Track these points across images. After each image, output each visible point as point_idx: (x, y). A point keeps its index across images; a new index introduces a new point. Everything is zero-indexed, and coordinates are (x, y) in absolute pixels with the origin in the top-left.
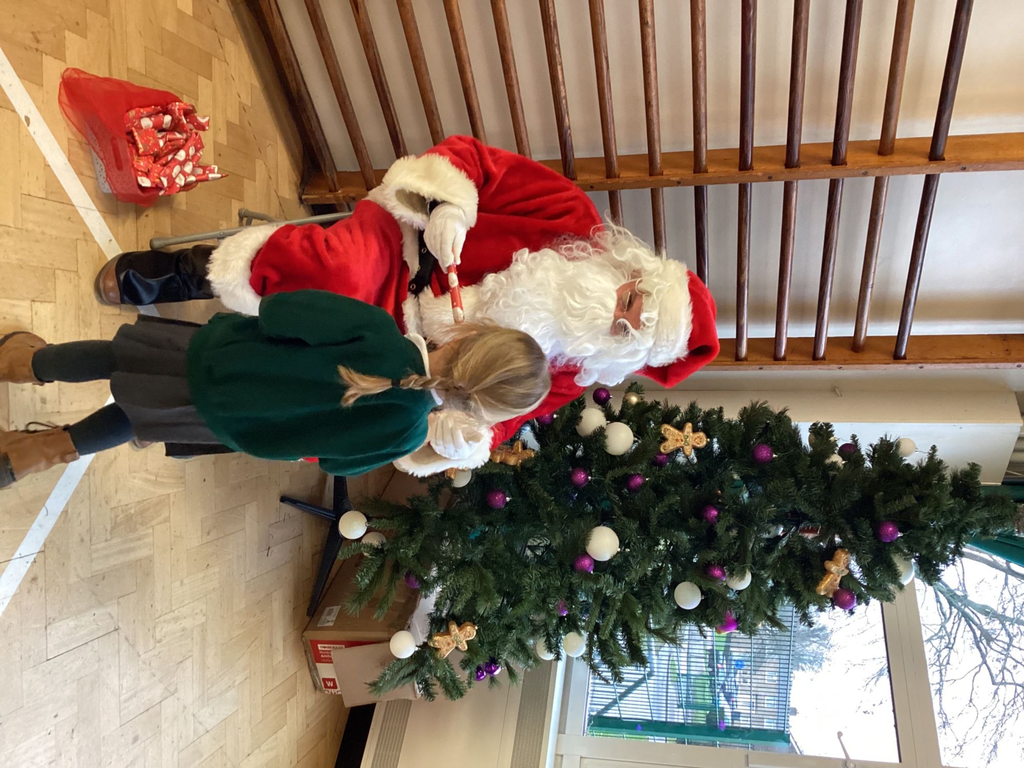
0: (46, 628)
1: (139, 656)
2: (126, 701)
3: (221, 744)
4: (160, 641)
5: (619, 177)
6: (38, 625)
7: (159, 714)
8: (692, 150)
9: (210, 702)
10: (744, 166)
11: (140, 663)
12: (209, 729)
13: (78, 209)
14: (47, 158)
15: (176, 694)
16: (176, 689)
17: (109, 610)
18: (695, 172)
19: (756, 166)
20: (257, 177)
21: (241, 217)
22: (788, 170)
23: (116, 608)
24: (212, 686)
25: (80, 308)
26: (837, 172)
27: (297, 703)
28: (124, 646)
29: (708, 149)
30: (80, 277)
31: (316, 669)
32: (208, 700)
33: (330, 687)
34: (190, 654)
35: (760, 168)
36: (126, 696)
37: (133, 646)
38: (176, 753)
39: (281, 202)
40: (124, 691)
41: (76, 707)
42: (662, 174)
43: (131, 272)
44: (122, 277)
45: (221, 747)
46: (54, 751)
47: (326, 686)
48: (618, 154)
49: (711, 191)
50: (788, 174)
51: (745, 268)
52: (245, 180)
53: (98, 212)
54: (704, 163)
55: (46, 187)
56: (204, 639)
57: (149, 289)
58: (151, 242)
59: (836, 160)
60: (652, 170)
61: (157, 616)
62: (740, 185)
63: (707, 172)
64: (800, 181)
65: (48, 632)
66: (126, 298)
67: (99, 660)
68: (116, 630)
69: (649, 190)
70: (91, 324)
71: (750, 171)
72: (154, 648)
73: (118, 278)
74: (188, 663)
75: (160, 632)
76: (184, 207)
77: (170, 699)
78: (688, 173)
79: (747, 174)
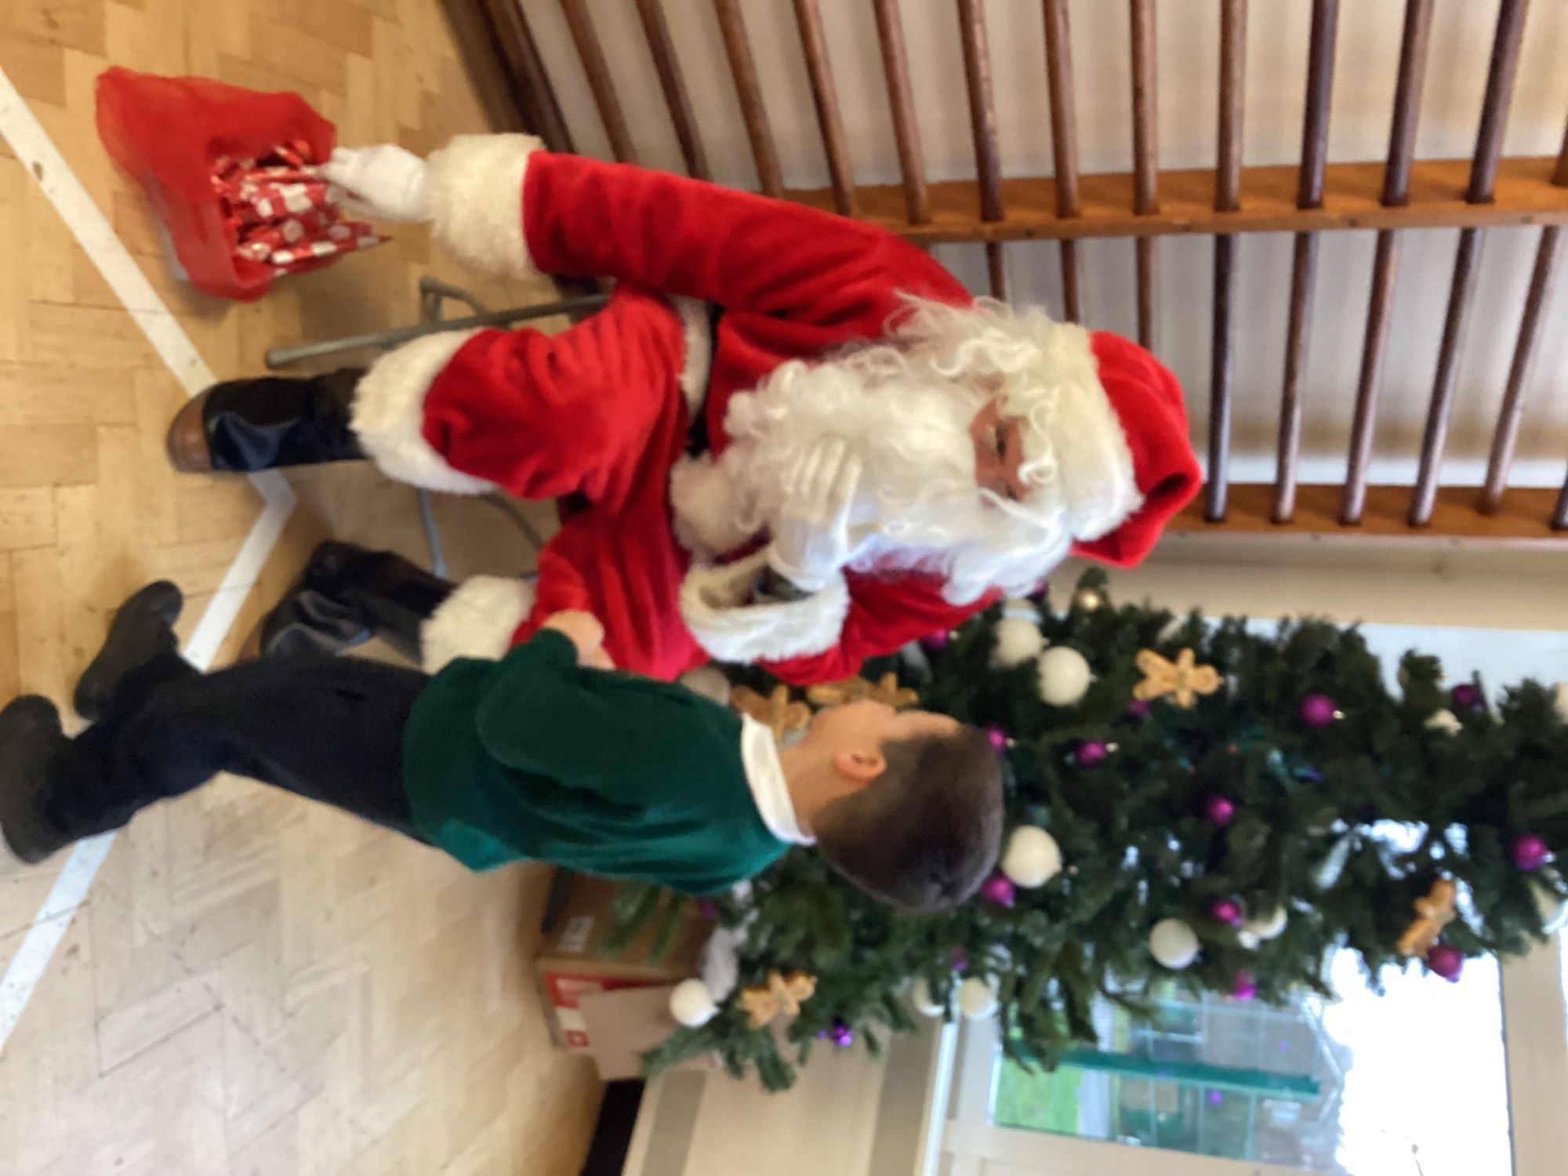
0: (96, 1025)
1: (259, 1044)
2: (236, 1118)
3: (399, 1158)
5: (1079, 215)
6: (83, 1024)
7: (294, 1128)
8: (1214, 166)
10: (1305, 201)
11: (260, 1054)
13: (134, 315)
14: (72, 230)
16: (322, 1084)
17: (204, 979)
18: (1217, 210)
19: (1329, 201)
21: (425, 292)
22: (1387, 209)
23: (216, 974)
24: (382, 1070)
25: (141, 486)
26: (1473, 215)
28: (232, 1031)
29: (1244, 165)
30: (139, 432)
33: (578, 1044)
34: (345, 1025)
35: (1336, 205)
36: (238, 1110)
37: (247, 1030)
40: (235, 1104)
41: (152, 1142)
42: (1158, 212)
43: (229, 415)
44: (213, 425)
45: (399, 1163)
47: (571, 1042)
48: (1080, 172)
49: (1245, 245)
50: (1387, 218)
51: (1297, 373)
53: (169, 315)
54: (1235, 193)
55: (75, 281)
56: (367, 998)
57: (260, 444)
58: (267, 353)
59: (1474, 194)
60: (1140, 203)
61: (286, 975)
62: (1298, 235)
63: (1239, 209)
64: (1406, 231)
65: (101, 1031)
66: (220, 460)
67: (190, 1061)
68: (217, 1009)
69: (1129, 244)
71: (1318, 211)
72: (284, 1027)
73: (206, 429)
74: (342, 1040)
75: (293, 999)
77: (314, 1102)
78: (1204, 212)
79: (1311, 215)
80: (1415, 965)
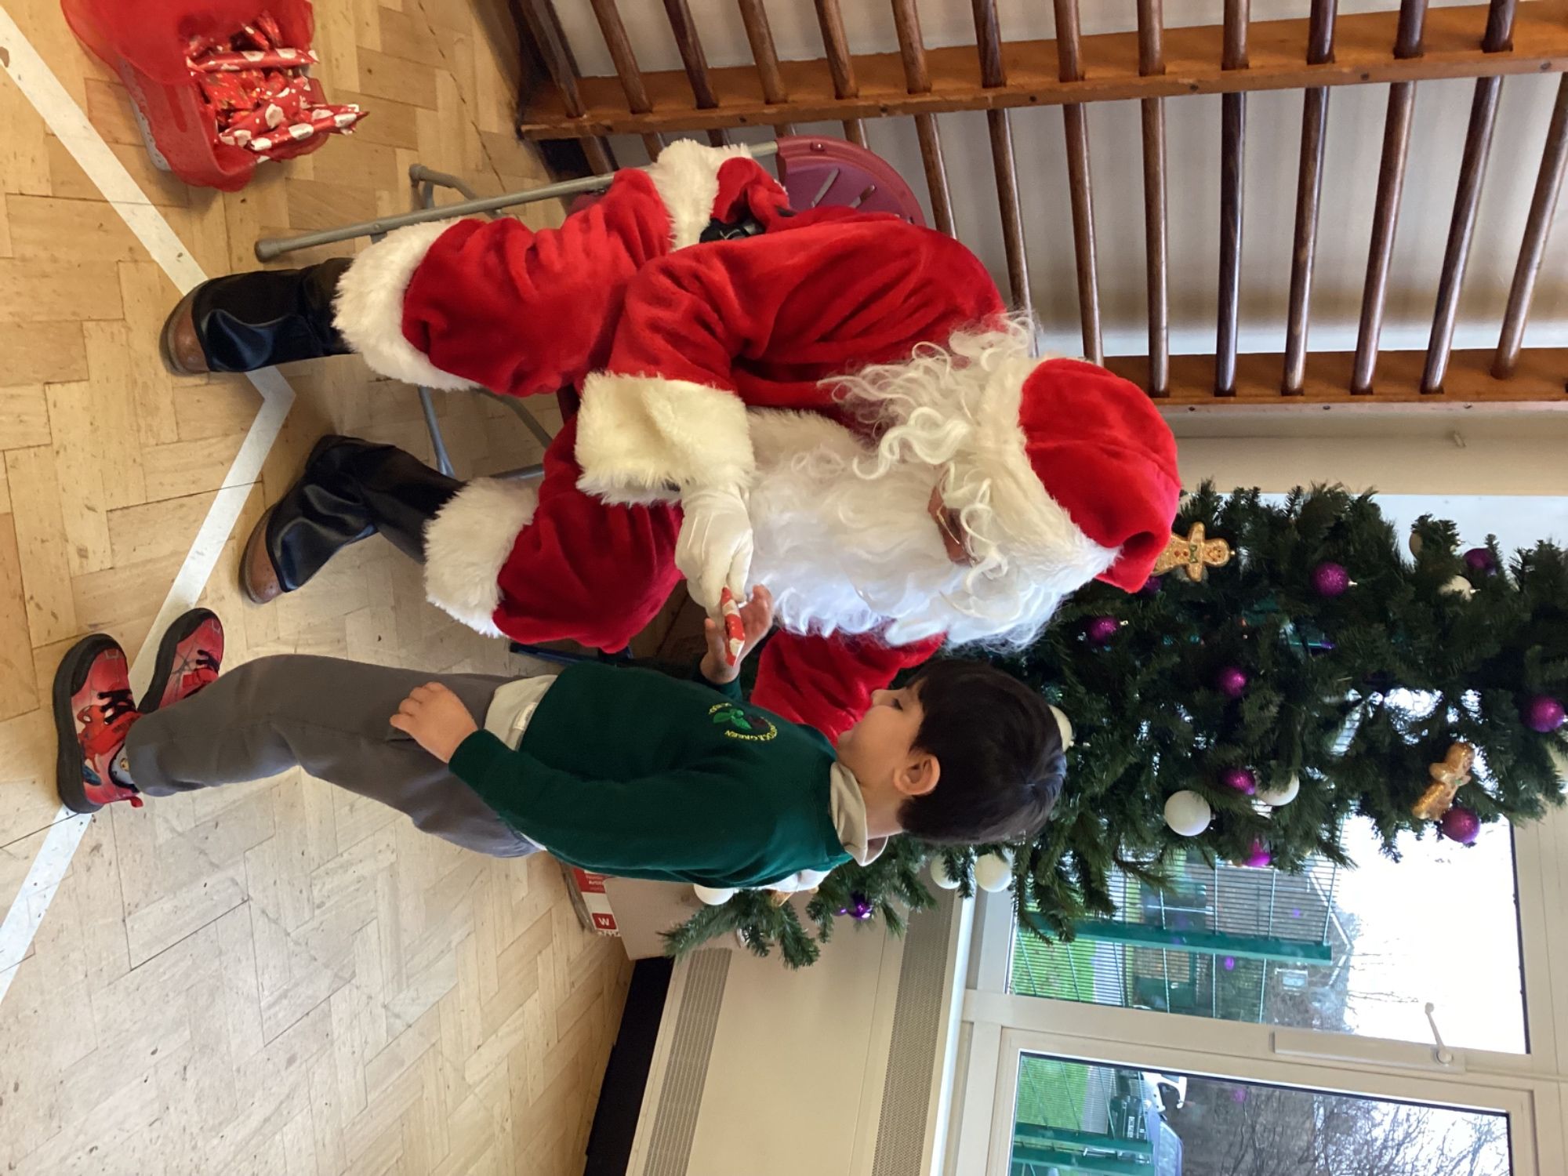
0: (124, 921)
1: (288, 934)
2: (270, 1007)
3: (433, 1041)
4: (319, 907)
5: (1083, 78)
6: (110, 920)
7: (327, 1015)
8: (1221, 22)
9: (411, 981)
10: (1316, 56)
11: (291, 944)
12: (411, 1022)
13: (116, 206)
14: (48, 122)
15: (353, 981)
16: (354, 972)
17: (231, 873)
18: (1224, 68)
19: (1339, 55)
20: (440, 102)
21: (415, 180)
22: (1400, 61)
23: (242, 868)
24: (412, 958)
25: (135, 382)
26: (1490, 65)
27: (554, 954)
28: (261, 923)
29: (1252, 20)
30: (129, 329)
31: (583, 902)
32: (408, 978)
33: (605, 927)
34: (374, 914)
35: (1347, 58)
36: (271, 999)
37: (276, 922)
38: (360, 1068)
39: (486, 141)
40: (266, 993)
41: (187, 1032)
42: (1163, 72)
44: (204, 324)
45: (434, 1045)
46: (156, 1105)
47: (599, 925)
48: (1083, 33)
49: (1252, 104)
50: (1401, 70)
51: (1308, 237)
52: (419, 110)
53: (153, 208)
54: (1242, 50)
55: (52, 172)
56: (395, 890)
57: (255, 341)
58: (257, 245)
59: (1493, 40)
60: (1145, 64)
61: (312, 868)
62: (1308, 92)
63: (1247, 66)
64: (1420, 83)
65: (129, 926)
66: (216, 361)
67: (221, 953)
68: (244, 902)
69: (1136, 104)
70: (157, 408)
71: (1329, 65)
72: (313, 918)
73: (197, 327)
74: (371, 929)
75: (320, 890)
76: (311, 176)
77: (346, 990)
78: (1212, 70)
79: (1322, 70)
80: (1430, 830)
